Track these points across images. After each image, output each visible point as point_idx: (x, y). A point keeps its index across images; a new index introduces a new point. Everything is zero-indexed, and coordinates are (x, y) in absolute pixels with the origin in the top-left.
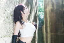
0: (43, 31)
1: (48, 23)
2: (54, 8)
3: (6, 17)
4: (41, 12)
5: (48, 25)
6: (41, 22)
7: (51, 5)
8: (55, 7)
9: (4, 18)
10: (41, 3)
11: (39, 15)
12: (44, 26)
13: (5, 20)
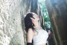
0: (54, 40)
1: (57, 30)
4: (46, 21)
5: (58, 33)
7: (56, 12)
8: (60, 13)
10: (44, 13)
11: (45, 25)
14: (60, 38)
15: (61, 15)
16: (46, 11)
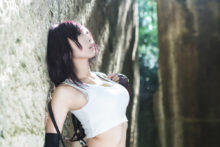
0: (157, 110)
1: (174, 81)
2: (194, 31)
3: (18, 64)
4: (147, 44)
5: (174, 90)
6: (148, 79)
7: (183, 22)
8: (196, 26)
9: (13, 67)
10: (146, 13)
11: (140, 56)
12: (161, 94)
13: (14, 76)
14: (176, 108)
15: (196, 34)
16: (152, 10)
